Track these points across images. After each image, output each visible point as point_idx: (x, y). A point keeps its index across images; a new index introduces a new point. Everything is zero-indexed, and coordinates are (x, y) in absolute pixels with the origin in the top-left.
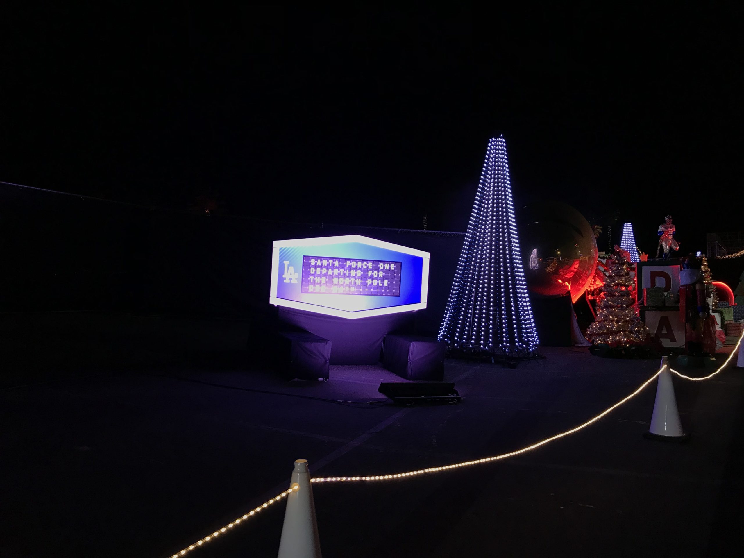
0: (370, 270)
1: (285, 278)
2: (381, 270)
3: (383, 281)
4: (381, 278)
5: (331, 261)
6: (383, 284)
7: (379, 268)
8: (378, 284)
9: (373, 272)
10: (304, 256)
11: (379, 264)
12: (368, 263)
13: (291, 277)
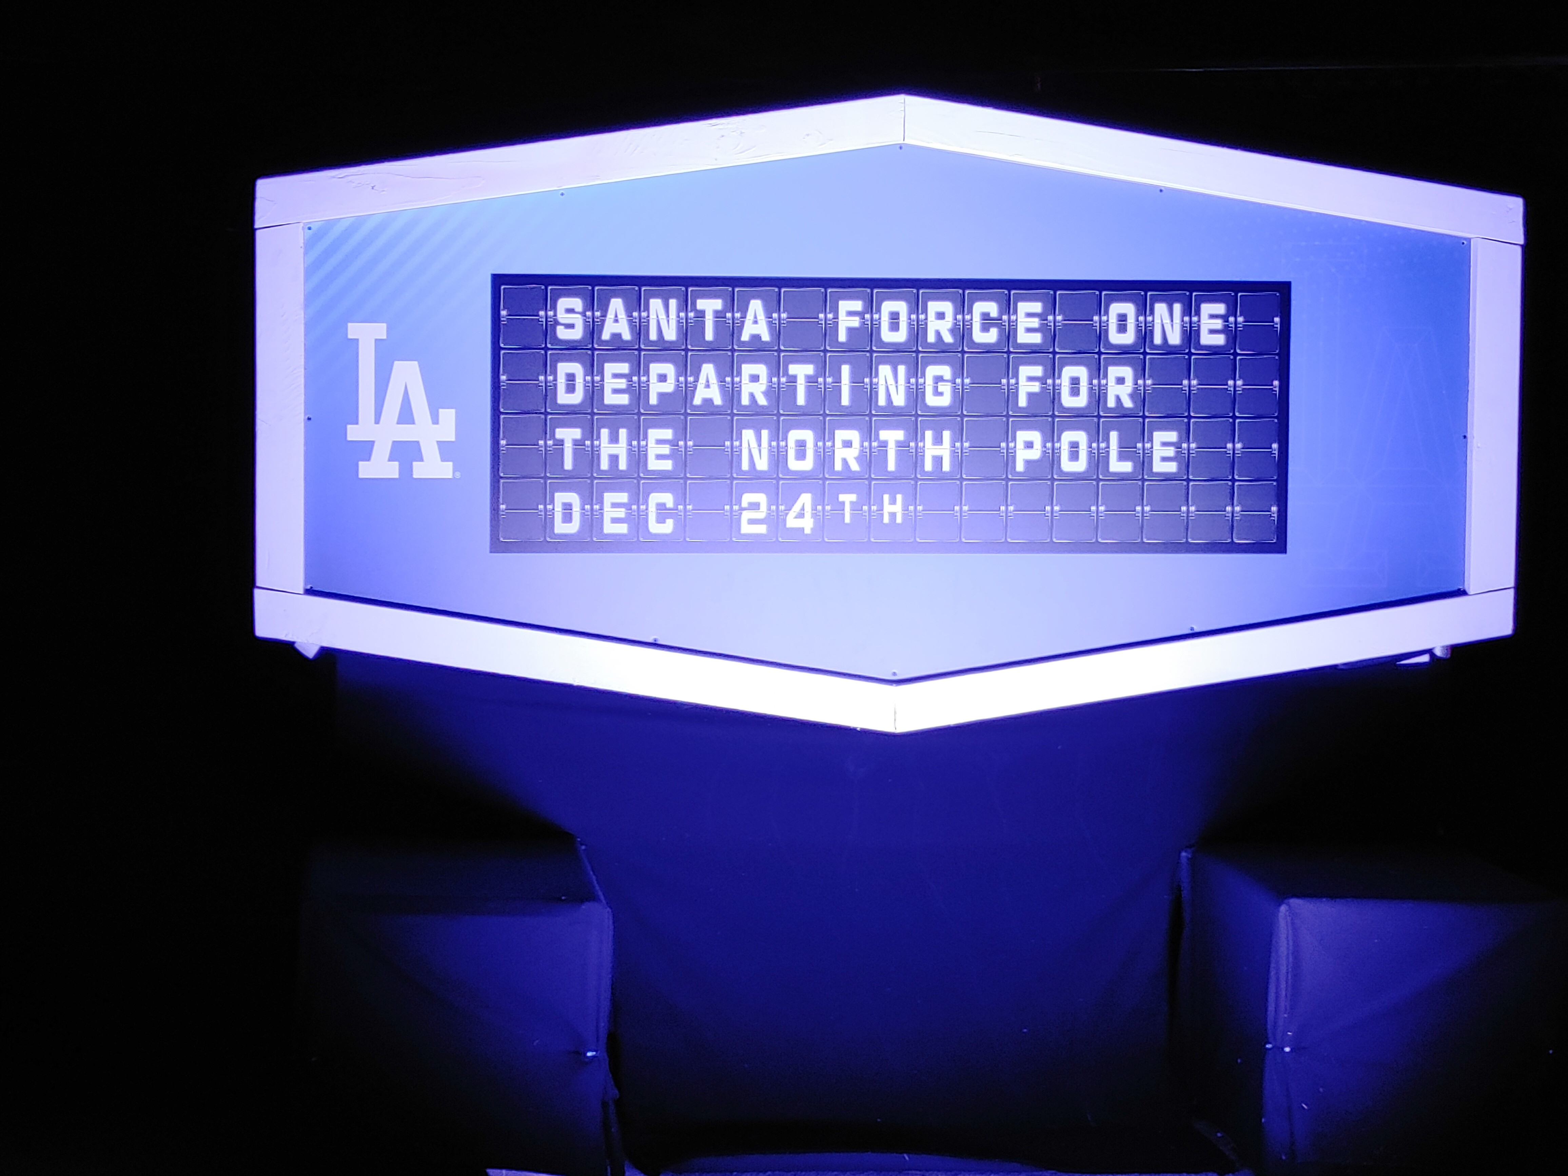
0: (1032, 353)
1: (365, 449)
2: (1123, 354)
3: (1144, 435)
4: (1121, 413)
5: (710, 306)
6: (1144, 462)
7: (1101, 335)
8: (1099, 460)
9: (1053, 371)
10: (498, 280)
11: (1100, 308)
12: (1008, 307)
13: (406, 433)
